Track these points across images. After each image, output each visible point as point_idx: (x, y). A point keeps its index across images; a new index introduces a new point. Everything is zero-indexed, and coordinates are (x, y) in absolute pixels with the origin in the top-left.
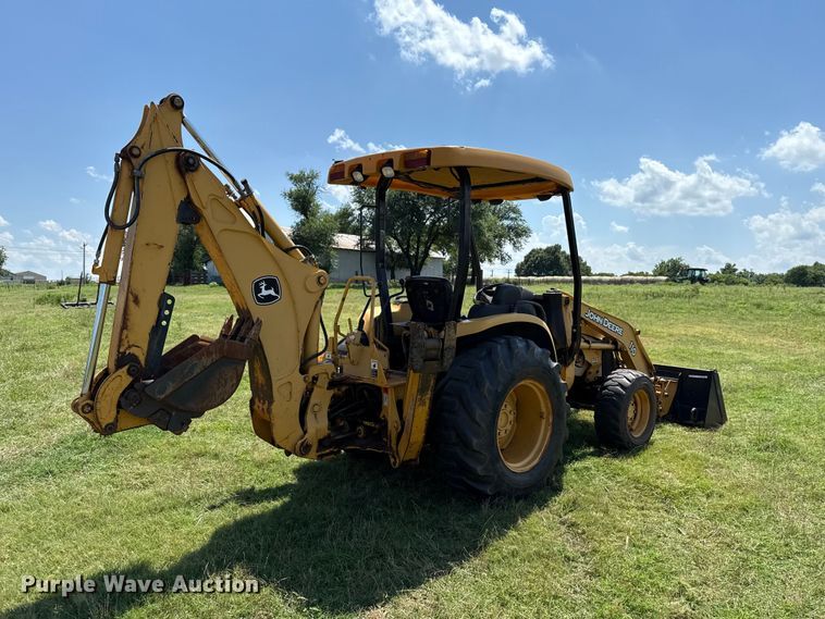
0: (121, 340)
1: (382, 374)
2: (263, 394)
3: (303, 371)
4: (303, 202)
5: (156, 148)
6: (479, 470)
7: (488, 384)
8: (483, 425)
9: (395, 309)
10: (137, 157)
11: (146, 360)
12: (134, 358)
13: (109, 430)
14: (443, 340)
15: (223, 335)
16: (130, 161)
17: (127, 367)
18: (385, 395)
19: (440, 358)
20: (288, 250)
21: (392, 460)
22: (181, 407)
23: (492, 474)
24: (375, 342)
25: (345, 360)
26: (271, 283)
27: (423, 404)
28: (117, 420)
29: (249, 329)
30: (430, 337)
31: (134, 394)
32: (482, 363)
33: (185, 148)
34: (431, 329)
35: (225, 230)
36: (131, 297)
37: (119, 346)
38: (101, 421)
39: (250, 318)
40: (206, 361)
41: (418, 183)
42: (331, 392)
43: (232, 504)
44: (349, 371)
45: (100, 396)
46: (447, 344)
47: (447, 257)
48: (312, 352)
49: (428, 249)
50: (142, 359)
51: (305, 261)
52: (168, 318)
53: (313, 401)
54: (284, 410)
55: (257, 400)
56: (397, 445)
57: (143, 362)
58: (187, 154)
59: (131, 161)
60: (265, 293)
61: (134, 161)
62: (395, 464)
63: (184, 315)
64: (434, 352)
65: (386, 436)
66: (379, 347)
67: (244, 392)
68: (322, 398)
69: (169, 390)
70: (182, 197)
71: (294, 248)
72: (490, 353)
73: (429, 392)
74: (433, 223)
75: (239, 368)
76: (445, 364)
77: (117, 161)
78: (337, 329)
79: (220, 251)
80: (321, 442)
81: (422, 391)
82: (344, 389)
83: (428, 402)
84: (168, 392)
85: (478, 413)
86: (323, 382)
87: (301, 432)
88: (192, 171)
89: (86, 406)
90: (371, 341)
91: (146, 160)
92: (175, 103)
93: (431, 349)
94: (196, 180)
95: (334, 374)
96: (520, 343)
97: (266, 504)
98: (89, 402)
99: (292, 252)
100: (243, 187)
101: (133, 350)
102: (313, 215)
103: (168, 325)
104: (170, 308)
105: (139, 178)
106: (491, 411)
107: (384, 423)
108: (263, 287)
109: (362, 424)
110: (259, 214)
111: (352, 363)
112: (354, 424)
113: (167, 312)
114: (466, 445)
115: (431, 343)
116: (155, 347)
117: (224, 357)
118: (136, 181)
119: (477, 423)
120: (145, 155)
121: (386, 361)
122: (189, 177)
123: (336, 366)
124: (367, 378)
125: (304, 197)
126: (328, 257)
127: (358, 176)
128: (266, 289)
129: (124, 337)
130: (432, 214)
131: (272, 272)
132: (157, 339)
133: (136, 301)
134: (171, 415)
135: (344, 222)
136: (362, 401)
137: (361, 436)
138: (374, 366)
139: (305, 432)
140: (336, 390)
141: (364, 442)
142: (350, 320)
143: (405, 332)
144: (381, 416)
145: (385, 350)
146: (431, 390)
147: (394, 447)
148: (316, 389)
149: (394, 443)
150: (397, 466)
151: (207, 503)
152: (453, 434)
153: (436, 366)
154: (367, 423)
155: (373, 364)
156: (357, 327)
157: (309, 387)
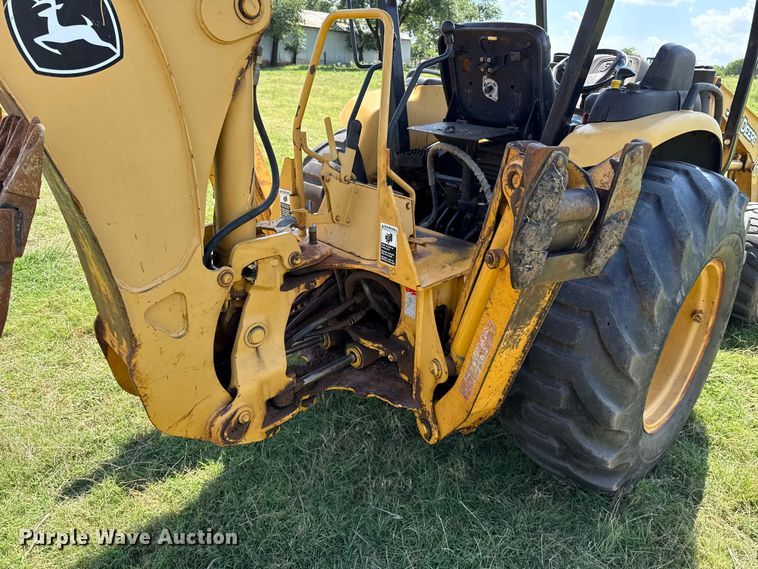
1: (405, 253)
18: (407, 295)
19: (585, 244)
21: (423, 429)
24: (390, 181)
25: (319, 220)
27: (514, 345)
42: (292, 295)
53: (247, 322)
54: (172, 355)
62: (430, 435)
64: (572, 230)
65: (410, 373)
66: (397, 188)
68: (270, 310)
73: (535, 319)
76: (597, 261)
78: (300, 140)
80: (271, 404)
81: (516, 321)
82: (319, 282)
83: (524, 339)
86: (271, 275)
87: (224, 395)
90: (382, 178)
93: (567, 222)
95: (294, 257)
107: (407, 351)
108: (50, 14)
109: (357, 343)
111: (336, 220)
121: (409, 217)
124: (369, 260)
136: (358, 300)
137: (356, 364)
138: (389, 238)
139: (234, 393)
140: (302, 288)
141: (361, 378)
142: (328, 121)
143: (436, 145)
144: (398, 332)
145: (407, 194)
146: (540, 317)
147: (428, 406)
148: (253, 294)
149: (426, 396)
150: (433, 441)
151: (67, 475)
152: (564, 393)
153: (572, 265)
154: (369, 344)
155: (384, 233)
156: (343, 137)
157: (239, 288)
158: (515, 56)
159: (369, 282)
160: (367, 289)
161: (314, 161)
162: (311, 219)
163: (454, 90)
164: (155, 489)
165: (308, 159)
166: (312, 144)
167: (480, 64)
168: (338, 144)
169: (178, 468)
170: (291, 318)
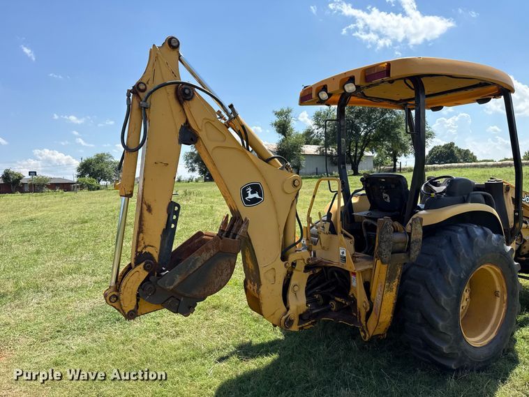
0: (138, 242)
1: (350, 259)
2: (253, 278)
3: (284, 258)
4: (283, 128)
5: (159, 82)
6: (445, 348)
7: (451, 272)
8: (448, 309)
9: (354, 200)
10: (143, 91)
11: (159, 256)
12: (149, 256)
13: (131, 315)
14: (410, 234)
15: (221, 231)
16: (138, 96)
17: (143, 264)
18: (352, 277)
19: (408, 250)
20: (268, 160)
21: (362, 334)
22: (187, 295)
23: (457, 351)
24: (342, 232)
25: (317, 248)
26: (256, 188)
27: (391, 290)
28: (137, 306)
29: (239, 227)
30: (396, 231)
31: (150, 286)
32: (443, 251)
33: (182, 81)
34: (396, 224)
35: (217, 147)
36: (145, 207)
37: (137, 247)
38: (124, 308)
39: (240, 217)
40: (206, 256)
41: (371, 98)
42: (307, 275)
43: (234, 359)
44: (321, 255)
45: (122, 289)
46: (413, 237)
47: (375, 155)
48: (290, 242)
49: (363, 150)
50: (156, 256)
51: (282, 169)
52: (175, 222)
53: (293, 282)
54: (270, 290)
55: (249, 282)
56: (366, 321)
57: (157, 259)
58: (184, 86)
59: (140, 95)
60: (251, 196)
61: (141, 94)
62: (365, 337)
63: (216, 200)
64: (401, 245)
65: (356, 312)
66: (345, 236)
67: (239, 274)
68: (300, 279)
69: (178, 281)
70: (182, 122)
71: (274, 158)
72: (450, 241)
73: (397, 280)
74: (366, 134)
75: (232, 260)
76: (412, 256)
77: (129, 96)
78: (309, 220)
79: (214, 165)
80: (301, 316)
81: (390, 279)
82: (317, 271)
83: (395, 289)
84: (176, 283)
85: (444, 299)
86: (301, 266)
87: (284, 309)
88: (189, 100)
89: (114, 297)
90: (339, 231)
91: (151, 93)
92: (172, 44)
93: (398, 243)
94: (192, 106)
95: (309, 259)
96: (477, 231)
97: (260, 359)
98: (116, 293)
99: (271, 162)
100: (230, 111)
101: (149, 250)
102: (289, 135)
103: (175, 227)
104: (177, 213)
105: (145, 108)
106: (455, 296)
107: (354, 301)
108: (249, 192)
109: (334, 299)
110: (244, 132)
111: (323, 248)
112: (327, 299)
113: (175, 217)
114: (432, 327)
115: (398, 237)
116: (166, 246)
117: (220, 251)
118: (144, 110)
119: (442, 307)
120: (150, 89)
121: (352, 247)
122: (186, 105)
123: (310, 251)
124: (336, 262)
125: (284, 125)
126: (299, 160)
127: (324, 96)
128: (252, 193)
129: (140, 239)
130: (365, 128)
131: (256, 179)
132: (167, 239)
133: (149, 209)
134: (180, 300)
135: (308, 138)
136: (333, 280)
137: (334, 309)
138: (343, 253)
139: (288, 309)
140: (311, 273)
141: (336, 315)
142: (320, 213)
143: (365, 220)
144: (350, 294)
145: (351, 238)
146: (398, 279)
147: (364, 323)
148: (295, 272)
149: (363, 319)
150: (367, 339)
151: (217, 355)
152: (419, 315)
153: (403, 257)
154: (338, 299)
155: (341, 251)
156: (325, 218)
157: (290, 271)
158: (393, 186)
159: (337, 272)
160: (336, 274)
161: (314, 228)
162: (314, 248)
163: (372, 198)
164: (251, 361)
165: (312, 226)
166: (314, 221)
167: (380, 189)
168: (324, 221)
169: (260, 355)
170: (307, 284)
